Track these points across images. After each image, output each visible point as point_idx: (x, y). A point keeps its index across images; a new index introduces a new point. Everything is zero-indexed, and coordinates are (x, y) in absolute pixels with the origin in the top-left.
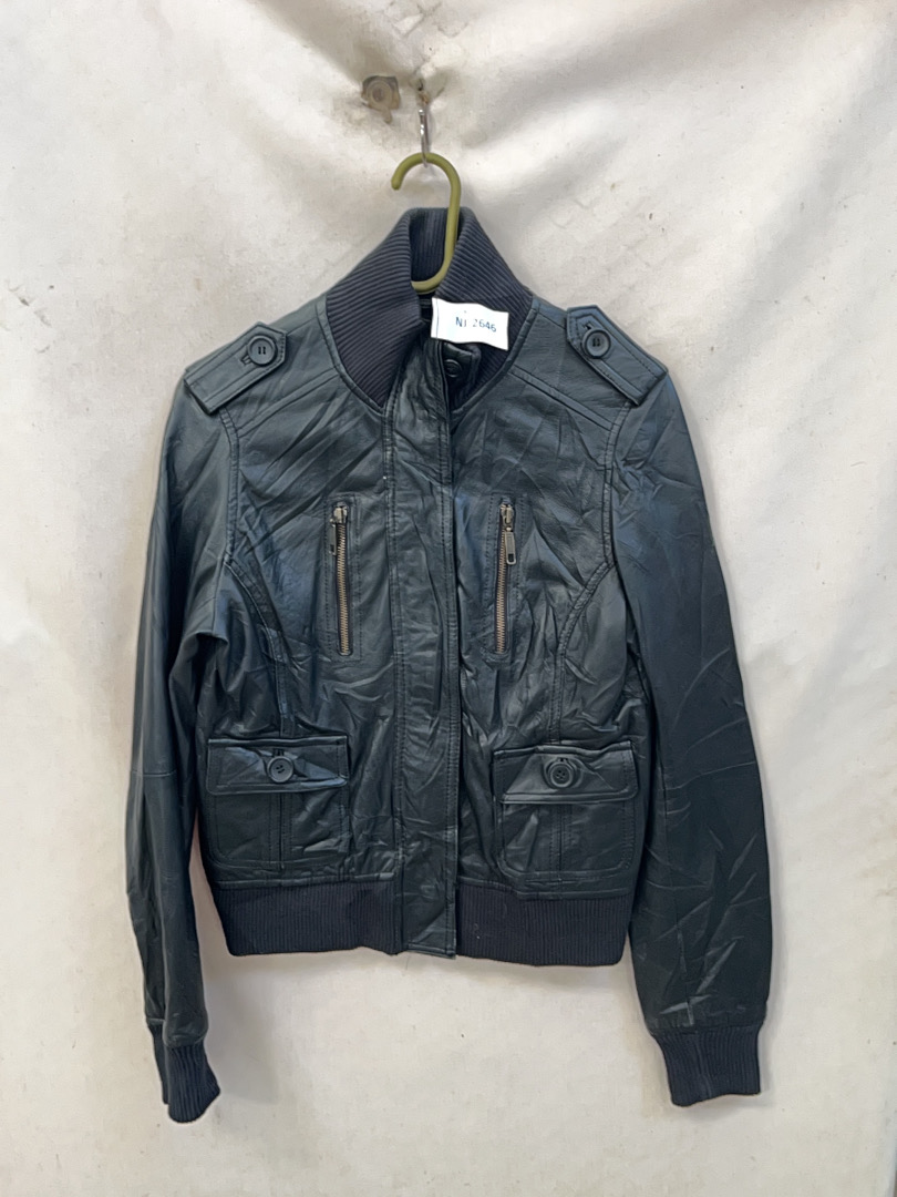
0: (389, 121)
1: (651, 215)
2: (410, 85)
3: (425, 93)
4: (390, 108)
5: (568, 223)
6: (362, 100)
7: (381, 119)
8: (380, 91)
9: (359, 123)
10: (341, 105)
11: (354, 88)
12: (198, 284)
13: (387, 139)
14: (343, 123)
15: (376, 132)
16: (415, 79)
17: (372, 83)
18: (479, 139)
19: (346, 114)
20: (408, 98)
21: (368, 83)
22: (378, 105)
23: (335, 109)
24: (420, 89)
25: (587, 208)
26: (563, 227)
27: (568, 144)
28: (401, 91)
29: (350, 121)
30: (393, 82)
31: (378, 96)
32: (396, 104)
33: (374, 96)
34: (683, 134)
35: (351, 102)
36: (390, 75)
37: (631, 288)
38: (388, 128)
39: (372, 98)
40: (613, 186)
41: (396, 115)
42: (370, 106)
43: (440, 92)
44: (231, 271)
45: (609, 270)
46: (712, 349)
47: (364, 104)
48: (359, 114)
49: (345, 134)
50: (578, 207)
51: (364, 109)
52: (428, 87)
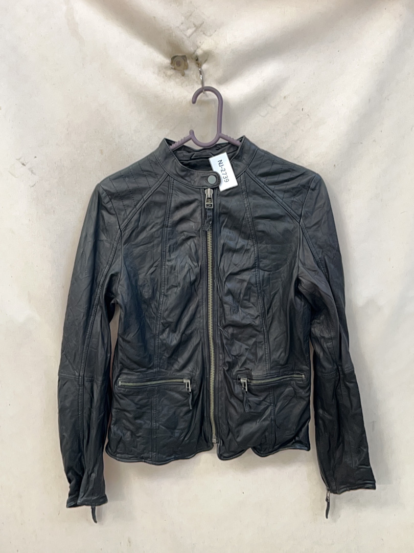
0: (183, 75)
1: (303, 109)
2: (192, 58)
3: (199, 62)
4: (184, 69)
5: (266, 115)
6: (171, 66)
7: (180, 74)
8: (179, 62)
9: (170, 76)
10: (161, 69)
11: (167, 61)
12: (102, 152)
13: (183, 83)
14: (163, 77)
15: (177, 80)
16: (194, 56)
17: (175, 59)
18: (224, 80)
19: (164, 73)
20: (192, 65)
21: (173, 59)
22: (178, 68)
23: (159, 71)
24: (197, 60)
25: (274, 108)
26: (264, 117)
27: (264, 80)
28: (188, 61)
29: (166, 76)
30: (184, 58)
31: (179, 64)
32: (186, 67)
33: (177, 64)
34: (314, 73)
35: (166, 68)
36: (183, 55)
37: (296, 141)
38: (183, 77)
39: (175, 65)
40: (285, 97)
41: (187, 72)
42: (175, 69)
43: (206, 61)
44: (116, 145)
45: (286, 134)
46: (335, 165)
47: (172, 68)
48: (170, 72)
49: (164, 82)
50: (270, 108)
51: (172, 70)
52: (200, 60)
